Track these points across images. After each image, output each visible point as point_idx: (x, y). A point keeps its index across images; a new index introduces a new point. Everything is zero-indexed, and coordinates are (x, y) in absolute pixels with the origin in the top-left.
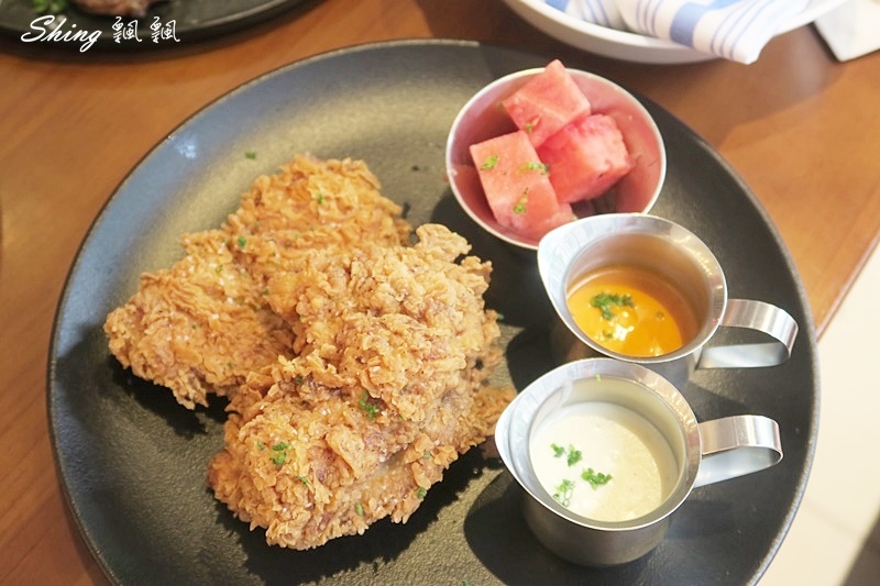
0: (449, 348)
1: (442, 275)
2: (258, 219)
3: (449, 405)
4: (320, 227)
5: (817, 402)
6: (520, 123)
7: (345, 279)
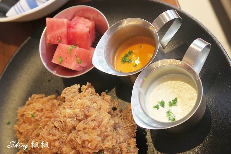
0: (101, 117)
1: (79, 100)
2: (25, 137)
3: (118, 129)
4: (40, 122)
5: (199, 23)
6: (56, 42)
7: (57, 130)
